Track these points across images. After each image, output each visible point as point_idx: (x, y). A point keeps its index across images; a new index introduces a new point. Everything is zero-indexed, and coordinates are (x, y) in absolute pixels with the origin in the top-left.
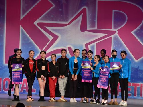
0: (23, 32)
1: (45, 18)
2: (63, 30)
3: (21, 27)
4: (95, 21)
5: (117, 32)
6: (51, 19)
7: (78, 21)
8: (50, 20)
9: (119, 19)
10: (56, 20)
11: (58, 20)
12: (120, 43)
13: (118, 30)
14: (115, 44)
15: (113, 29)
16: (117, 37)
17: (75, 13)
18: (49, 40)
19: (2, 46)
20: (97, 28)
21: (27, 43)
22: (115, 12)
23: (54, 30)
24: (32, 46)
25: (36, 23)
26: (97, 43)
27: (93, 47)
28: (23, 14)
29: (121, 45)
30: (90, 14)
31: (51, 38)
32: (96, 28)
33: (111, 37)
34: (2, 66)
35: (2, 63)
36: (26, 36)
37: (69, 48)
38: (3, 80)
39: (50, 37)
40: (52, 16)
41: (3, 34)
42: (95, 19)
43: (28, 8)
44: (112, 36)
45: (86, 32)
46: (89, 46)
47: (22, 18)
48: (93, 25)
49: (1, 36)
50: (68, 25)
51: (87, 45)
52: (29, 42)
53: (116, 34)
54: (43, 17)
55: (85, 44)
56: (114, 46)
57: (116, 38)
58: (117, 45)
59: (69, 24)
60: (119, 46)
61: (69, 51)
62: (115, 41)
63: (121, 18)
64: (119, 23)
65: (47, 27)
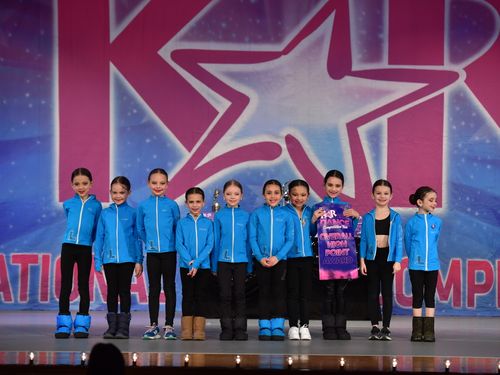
0: (119, 86)
1: (201, 32)
2: (266, 73)
3: (112, 66)
4: (381, 36)
5: (463, 76)
6: (220, 37)
7: (319, 42)
8: (217, 40)
9: (472, 26)
10: (240, 40)
11: (247, 39)
12: (474, 114)
13: (465, 69)
14: (456, 118)
15: (447, 66)
16: (465, 93)
18: (217, 113)
19: (47, 139)
20: (390, 63)
21: (134, 128)
22: (454, 3)
23: (231, 75)
24: (155, 137)
25: (165, 53)
26: (389, 120)
27: (374, 136)
28: (120, 18)
29: (480, 121)
30: (364, 13)
31: (222, 105)
32: (384, 64)
33: (442, 95)
34: (48, 213)
35: (49, 201)
36: (131, 99)
37: (290, 139)
38: (53, 260)
39: (218, 102)
40: (224, 25)
41: (48, 94)
42: (380, 31)
44: (447, 91)
45: (348, 80)
46: (362, 130)
47: (114, 34)
48: (373, 54)
49: (43, 102)
50: (283, 57)
51: (352, 127)
52: (144, 121)
53: (461, 82)
54: (192, 30)
55: (347, 125)
56: (454, 127)
57: (459, 99)
58: (463, 123)
59: (286, 51)
60: (472, 125)
61: (290, 150)
62: (458, 109)
63: (475, 23)
64: (469, 42)
65: (206, 66)
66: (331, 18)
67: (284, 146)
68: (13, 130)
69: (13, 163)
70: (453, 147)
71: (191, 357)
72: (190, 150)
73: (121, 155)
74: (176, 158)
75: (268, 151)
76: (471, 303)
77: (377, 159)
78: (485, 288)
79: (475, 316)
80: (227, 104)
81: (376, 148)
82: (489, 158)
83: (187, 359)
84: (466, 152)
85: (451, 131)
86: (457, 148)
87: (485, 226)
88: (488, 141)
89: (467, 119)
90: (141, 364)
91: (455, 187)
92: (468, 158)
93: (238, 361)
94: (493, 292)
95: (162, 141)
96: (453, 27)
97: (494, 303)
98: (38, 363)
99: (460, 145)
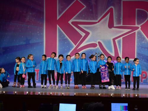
0: (59, 30)
1: (78, 17)
2: (94, 27)
3: (58, 25)
4: (121, 18)
5: (140, 28)
7: (106, 20)
8: (82, 19)
9: (142, 16)
10: (87, 19)
11: (89, 19)
12: (143, 37)
13: (141, 26)
14: (138, 38)
15: (136, 25)
16: (141, 32)
17: (104, 12)
18: (82, 36)
19: (42, 42)
20: (123, 25)
21: (63, 40)
22: (138, 11)
23: (86, 27)
24: (67, 42)
25: (70, 22)
26: (123, 38)
27: (119, 42)
28: (59, 14)
29: (144, 38)
30: (117, 13)
31: (83, 34)
32: (122, 25)
33: (135, 32)
36: (62, 33)
37: (99, 43)
39: (82, 34)
40: (84, 16)
41: (43, 32)
42: (121, 17)
43: (63, 10)
44: (136, 31)
45: (113, 29)
46: (116, 40)
47: (58, 18)
48: (119, 22)
49: (42, 34)
50: (98, 23)
51: (114, 40)
52: (65, 38)
53: (140, 29)
54: (76, 17)
55: (113, 39)
56: (138, 40)
57: (139, 33)
58: (140, 39)
59: (98, 22)
60: (142, 39)
61: (99, 45)
62: (139, 35)
63: (143, 15)
64: (141, 20)
65: (80, 25)
66: (109, 14)
67: (98, 44)
68: (35, 40)
69: (35, 48)
70: (138, 45)
71: (76, 94)
72: (76, 45)
73: (60, 46)
74: (72, 47)
75: (94, 45)
76: (142, 81)
77: (120, 47)
78: (145, 78)
79: (143, 84)
80: (84, 34)
81: (119, 45)
82: (146, 47)
83: (75, 94)
84: (141, 46)
85: (137, 41)
86: (139, 45)
87: (145, 63)
88: (146, 43)
89: (141, 38)
90: (64, 95)
91: (138, 54)
92: (141, 47)
93: (87, 95)
94: (147, 79)
95: (69, 43)
96: (138, 16)
97: (147, 81)
98: (40, 95)
99: (139, 44)
